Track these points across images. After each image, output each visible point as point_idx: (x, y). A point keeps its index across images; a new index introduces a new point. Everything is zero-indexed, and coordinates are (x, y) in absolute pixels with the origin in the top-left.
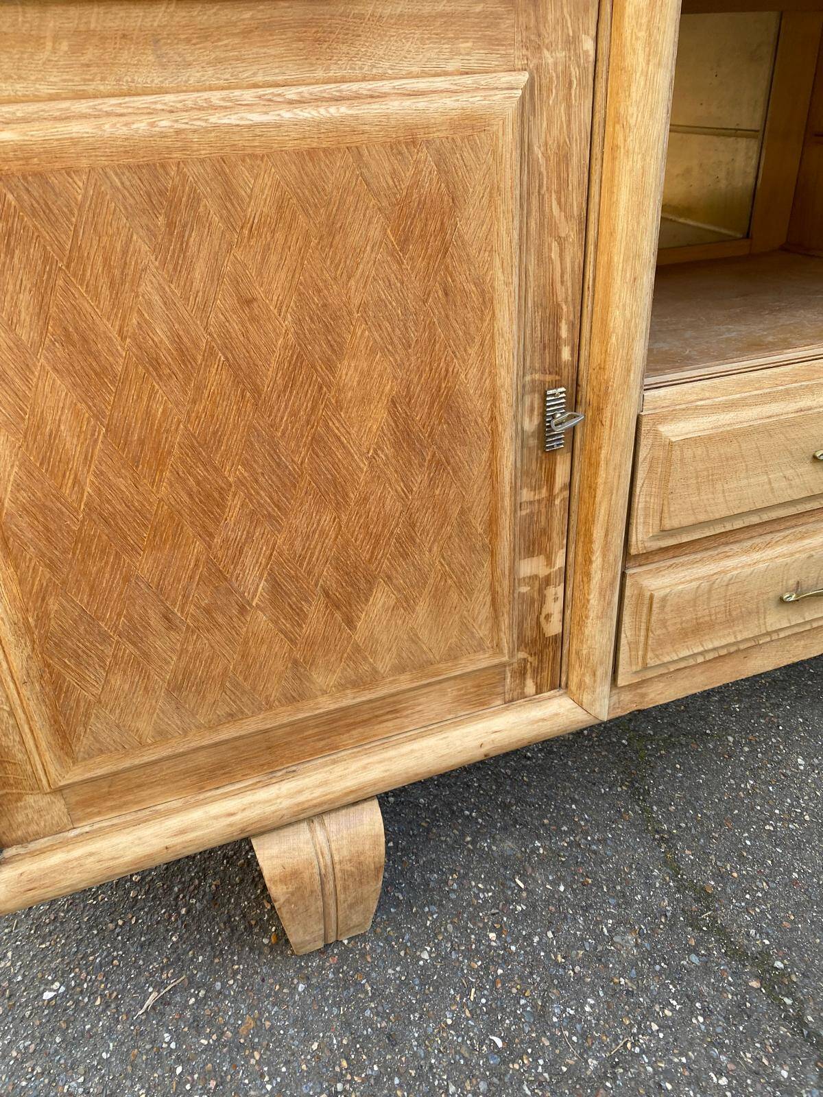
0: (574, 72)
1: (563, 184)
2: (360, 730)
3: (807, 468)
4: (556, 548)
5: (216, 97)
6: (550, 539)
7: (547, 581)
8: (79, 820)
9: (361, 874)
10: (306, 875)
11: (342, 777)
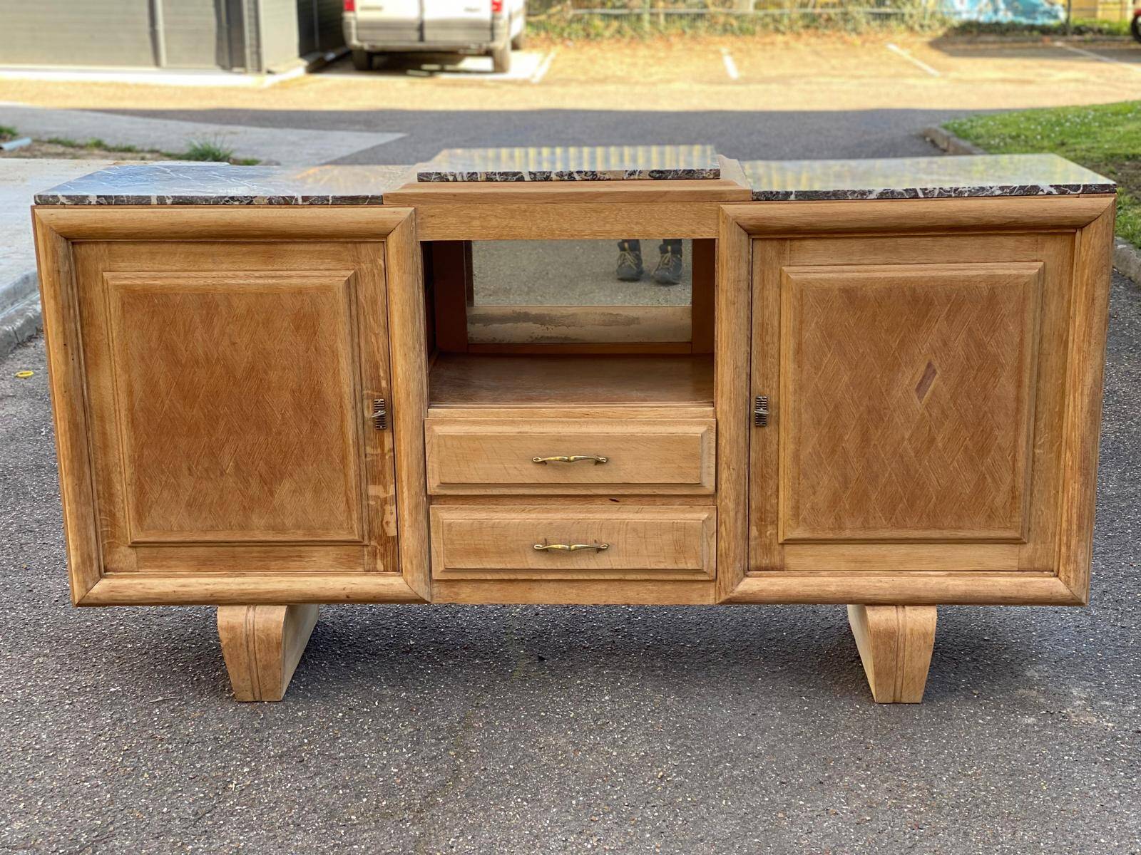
0: (376, 271)
1: (375, 312)
2: (282, 562)
3: (530, 466)
4: (388, 484)
5: (230, 274)
6: (385, 478)
7: (385, 501)
8: (141, 568)
9: (269, 642)
10: (238, 631)
11: (267, 583)
